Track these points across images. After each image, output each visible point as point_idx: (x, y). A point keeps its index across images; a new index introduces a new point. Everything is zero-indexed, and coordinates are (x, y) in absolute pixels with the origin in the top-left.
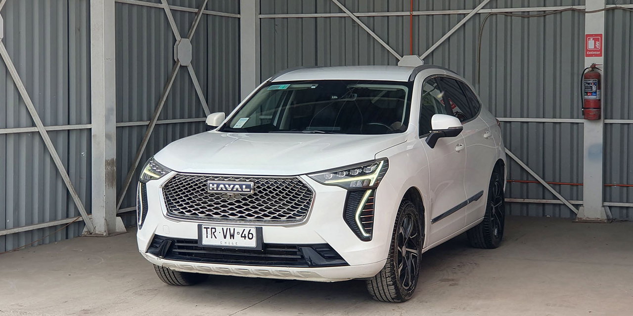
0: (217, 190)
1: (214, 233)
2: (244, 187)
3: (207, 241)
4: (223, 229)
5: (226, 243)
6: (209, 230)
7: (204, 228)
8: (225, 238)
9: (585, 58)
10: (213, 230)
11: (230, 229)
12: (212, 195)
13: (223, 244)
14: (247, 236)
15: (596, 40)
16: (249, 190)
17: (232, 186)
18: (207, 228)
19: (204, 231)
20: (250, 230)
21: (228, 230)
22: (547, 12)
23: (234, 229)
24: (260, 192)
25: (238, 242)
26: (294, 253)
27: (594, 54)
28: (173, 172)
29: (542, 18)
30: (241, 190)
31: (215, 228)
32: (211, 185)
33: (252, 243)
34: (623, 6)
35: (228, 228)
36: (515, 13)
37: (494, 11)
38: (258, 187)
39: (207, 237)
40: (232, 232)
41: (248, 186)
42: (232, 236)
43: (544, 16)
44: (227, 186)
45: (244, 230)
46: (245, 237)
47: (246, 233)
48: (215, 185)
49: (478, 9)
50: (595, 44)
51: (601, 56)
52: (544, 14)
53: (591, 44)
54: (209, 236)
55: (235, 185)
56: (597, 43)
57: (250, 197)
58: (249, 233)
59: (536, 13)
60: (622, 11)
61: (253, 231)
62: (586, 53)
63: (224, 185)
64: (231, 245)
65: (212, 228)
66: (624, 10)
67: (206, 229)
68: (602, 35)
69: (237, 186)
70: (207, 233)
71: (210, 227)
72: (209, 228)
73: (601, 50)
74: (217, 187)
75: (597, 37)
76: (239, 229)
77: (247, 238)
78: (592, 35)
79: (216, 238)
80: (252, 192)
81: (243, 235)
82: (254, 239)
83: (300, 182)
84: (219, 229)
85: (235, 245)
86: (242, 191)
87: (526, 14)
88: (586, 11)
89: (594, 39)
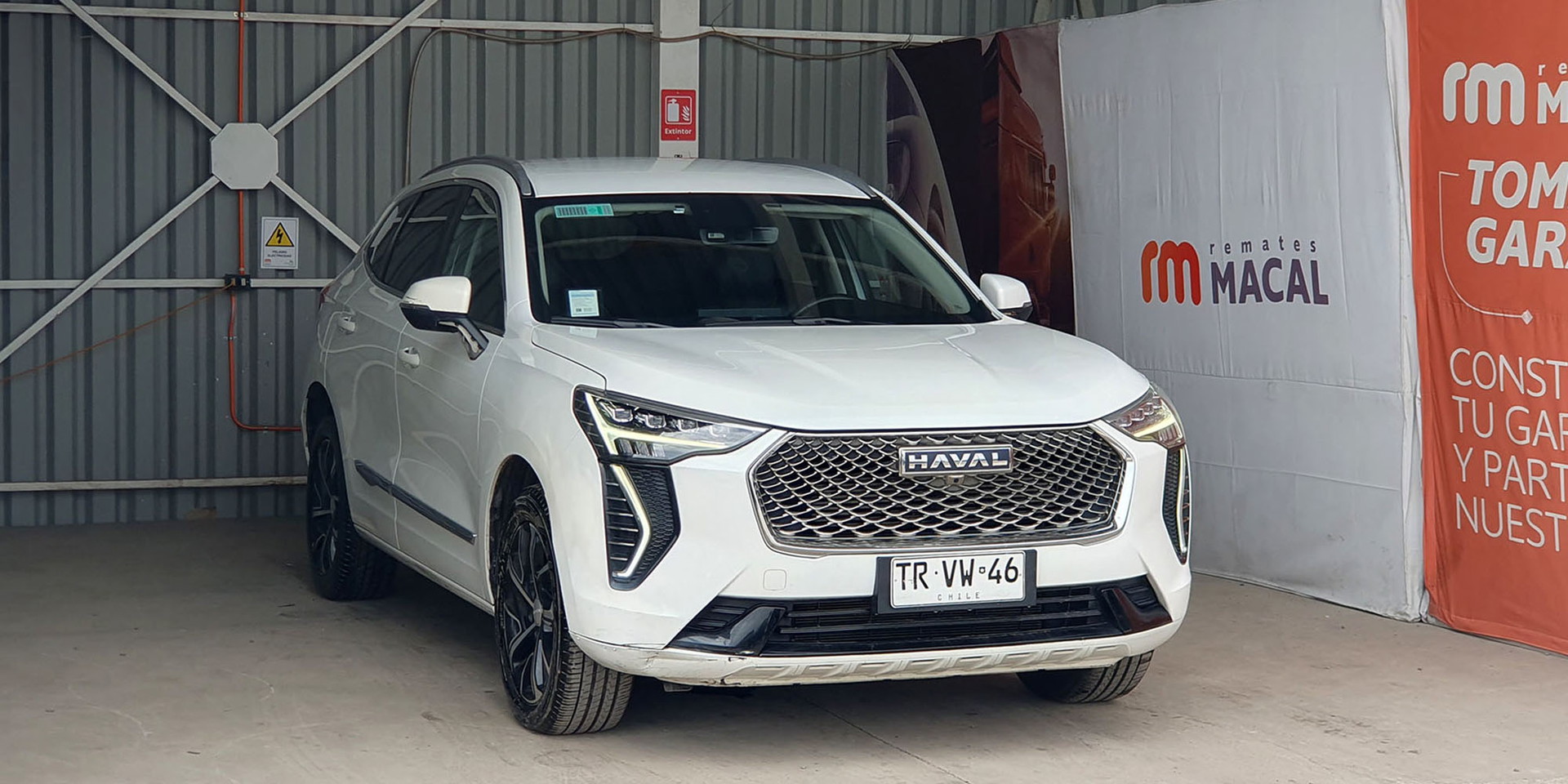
0: (928, 469)
1: (921, 575)
2: (995, 456)
3: (903, 597)
4: (944, 562)
5: (951, 596)
6: (909, 570)
7: (898, 565)
8: (949, 583)
9: (661, 141)
10: (920, 569)
11: (961, 561)
12: (908, 483)
13: (945, 600)
14: (1002, 574)
15: (682, 103)
16: (1005, 463)
17: (966, 457)
18: (903, 566)
19: (896, 572)
20: (1011, 559)
21: (958, 564)
22: (564, 34)
23: (973, 560)
24: (1024, 466)
25: (985, 591)
26: (1083, 605)
27: (679, 135)
28: (774, 430)
29: (551, 48)
30: (987, 465)
31: (925, 564)
32: (912, 458)
33: (1015, 592)
34: (726, 30)
35: (958, 559)
36: (491, 32)
37: (448, 23)
38: (1019, 455)
39: (904, 588)
40: (967, 568)
41: (1003, 455)
42: (967, 578)
43: (556, 43)
44: (955, 457)
45: (997, 560)
46: (998, 577)
47: (1001, 567)
48: (924, 458)
49: (413, 19)
50: (681, 111)
51: (694, 139)
52: (557, 38)
53: (673, 113)
54: (909, 584)
55: (972, 454)
56: (686, 109)
57: (1001, 479)
58: (1008, 567)
59: (539, 36)
60: (720, 40)
61: (1019, 561)
62: (663, 131)
63: (947, 454)
64: (964, 600)
65: (916, 565)
66: (725, 37)
67: (901, 568)
68: (694, 92)
69: (981, 456)
70: (903, 578)
71: (913, 562)
72: (909, 564)
73: (692, 127)
74: (930, 462)
75: (684, 97)
76: (984, 560)
77: (1003, 579)
78: (673, 92)
79: (926, 587)
80: (1010, 469)
81: (994, 574)
82: (1021, 579)
83: (1096, 436)
84: (934, 564)
85: (973, 599)
86: (991, 466)
87: (513, 35)
88: (662, 36)
89: (678, 101)
